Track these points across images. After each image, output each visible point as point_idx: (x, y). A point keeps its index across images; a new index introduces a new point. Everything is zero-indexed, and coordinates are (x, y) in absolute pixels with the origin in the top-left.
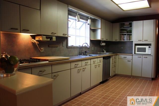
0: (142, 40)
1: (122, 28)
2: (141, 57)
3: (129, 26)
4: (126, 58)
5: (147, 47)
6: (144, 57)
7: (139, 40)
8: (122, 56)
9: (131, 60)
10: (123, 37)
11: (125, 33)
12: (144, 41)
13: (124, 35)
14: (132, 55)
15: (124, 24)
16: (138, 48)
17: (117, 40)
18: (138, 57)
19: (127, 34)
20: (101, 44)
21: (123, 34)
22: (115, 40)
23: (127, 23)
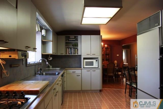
0: (90, 53)
1: (67, 41)
2: (89, 71)
3: (75, 39)
4: (75, 73)
5: (94, 61)
6: (93, 71)
7: (87, 54)
8: (71, 71)
9: (80, 75)
10: (69, 50)
11: (71, 46)
12: (92, 55)
13: (70, 49)
14: (81, 70)
15: (69, 36)
16: (86, 62)
17: (63, 54)
18: (87, 71)
19: (73, 48)
20: (50, 59)
21: (68, 48)
22: (61, 54)
23: (72, 37)
